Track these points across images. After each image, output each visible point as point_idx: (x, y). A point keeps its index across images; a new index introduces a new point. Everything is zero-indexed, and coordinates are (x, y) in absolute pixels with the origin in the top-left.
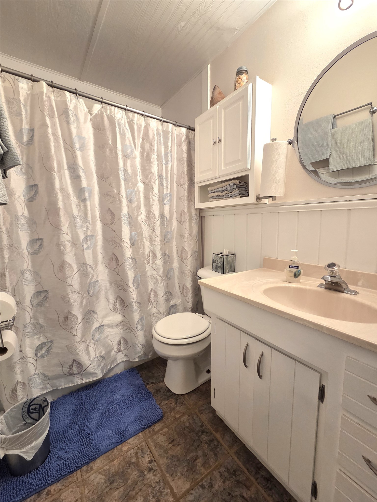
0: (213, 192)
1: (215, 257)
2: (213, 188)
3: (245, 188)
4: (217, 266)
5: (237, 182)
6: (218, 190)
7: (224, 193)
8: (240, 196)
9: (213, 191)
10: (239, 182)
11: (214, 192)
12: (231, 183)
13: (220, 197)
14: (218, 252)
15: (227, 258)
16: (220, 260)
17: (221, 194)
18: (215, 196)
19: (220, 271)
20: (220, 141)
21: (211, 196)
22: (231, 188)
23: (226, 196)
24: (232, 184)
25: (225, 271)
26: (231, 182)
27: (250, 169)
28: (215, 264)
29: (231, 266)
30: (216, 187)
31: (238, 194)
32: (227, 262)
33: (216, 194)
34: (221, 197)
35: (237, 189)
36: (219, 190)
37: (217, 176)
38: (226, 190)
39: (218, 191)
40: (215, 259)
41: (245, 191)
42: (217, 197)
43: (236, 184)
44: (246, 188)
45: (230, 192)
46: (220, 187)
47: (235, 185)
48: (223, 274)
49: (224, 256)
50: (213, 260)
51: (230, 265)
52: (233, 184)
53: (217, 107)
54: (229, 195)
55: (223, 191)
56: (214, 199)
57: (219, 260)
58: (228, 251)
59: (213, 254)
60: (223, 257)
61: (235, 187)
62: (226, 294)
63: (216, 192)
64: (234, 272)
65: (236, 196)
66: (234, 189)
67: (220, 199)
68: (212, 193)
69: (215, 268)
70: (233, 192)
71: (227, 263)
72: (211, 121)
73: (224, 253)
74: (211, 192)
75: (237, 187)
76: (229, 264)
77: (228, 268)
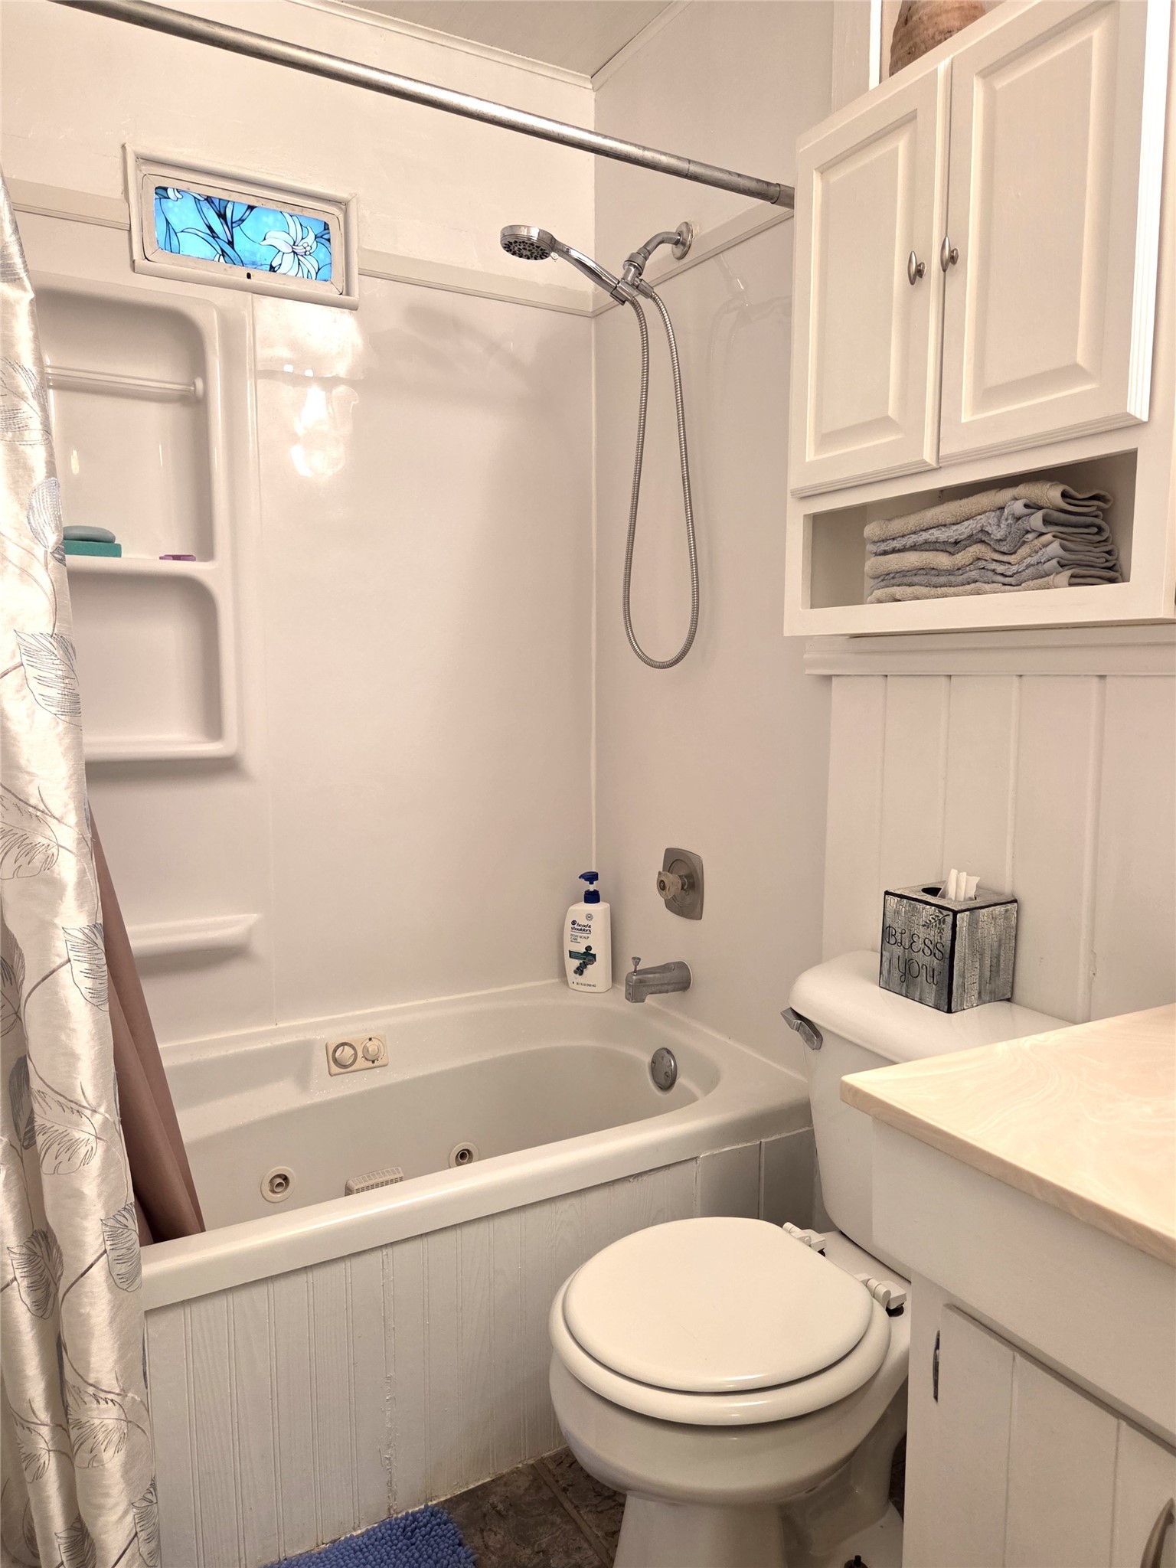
0: (894, 551)
1: (897, 912)
2: (897, 526)
3: (1095, 530)
4: (908, 963)
5: (1052, 494)
6: (925, 536)
7: (963, 557)
8: (1068, 573)
9: (896, 544)
10: (1064, 495)
11: (899, 551)
12: (1014, 501)
13: (935, 580)
14: (911, 883)
15: (973, 924)
16: (933, 933)
17: (943, 560)
18: (903, 573)
19: (931, 994)
20: (951, 260)
21: (883, 570)
22: (1009, 526)
23: (974, 574)
24: (1018, 507)
25: (962, 996)
26: (1009, 493)
27: (1145, 418)
28: (898, 951)
29: (995, 970)
30: (912, 521)
31: (1054, 562)
32: (971, 945)
33: (913, 559)
34: (943, 579)
35: (1048, 537)
36: (932, 538)
37: (929, 456)
38: (980, 538)
39: (926, 542)
40: (898, 926)
41: (1091, 543)
42: (915, 579)
43: (1040, 508)
44: (1104, 524)
45: (1004, 549)
46: (942, 519)
47: (1040, 514)
48: (949, 1011)
49: (955, 913)
50: (886, 931)
51: (987, 962)
52: (1026, 506)
53: (942, 67)
54: (994, 566)
55: (956, 543)
56: (897, 591)
57: (922, 932)
58: (975, 880)
59: (887, 893)
60: (949, 919)
61: (1036, 520)
62: (1038, 1195)
63: (914, 548)
64: (1009, 1000)
65: (1038, 577)
66: (1030, 536)
67: (940, 591)
68: (885, 553)
69: (896, 974)
70: (1023, 551)
71: (973, 954)
72: (901, 145)
73: (951, 893)
74: (883, 547)
75: (1046, 521)
76: (981, 960)
77: (976, 979)
